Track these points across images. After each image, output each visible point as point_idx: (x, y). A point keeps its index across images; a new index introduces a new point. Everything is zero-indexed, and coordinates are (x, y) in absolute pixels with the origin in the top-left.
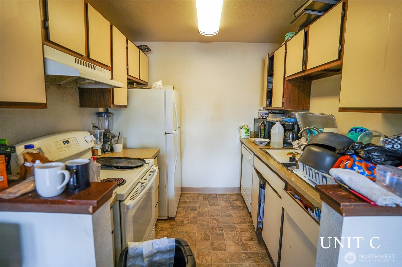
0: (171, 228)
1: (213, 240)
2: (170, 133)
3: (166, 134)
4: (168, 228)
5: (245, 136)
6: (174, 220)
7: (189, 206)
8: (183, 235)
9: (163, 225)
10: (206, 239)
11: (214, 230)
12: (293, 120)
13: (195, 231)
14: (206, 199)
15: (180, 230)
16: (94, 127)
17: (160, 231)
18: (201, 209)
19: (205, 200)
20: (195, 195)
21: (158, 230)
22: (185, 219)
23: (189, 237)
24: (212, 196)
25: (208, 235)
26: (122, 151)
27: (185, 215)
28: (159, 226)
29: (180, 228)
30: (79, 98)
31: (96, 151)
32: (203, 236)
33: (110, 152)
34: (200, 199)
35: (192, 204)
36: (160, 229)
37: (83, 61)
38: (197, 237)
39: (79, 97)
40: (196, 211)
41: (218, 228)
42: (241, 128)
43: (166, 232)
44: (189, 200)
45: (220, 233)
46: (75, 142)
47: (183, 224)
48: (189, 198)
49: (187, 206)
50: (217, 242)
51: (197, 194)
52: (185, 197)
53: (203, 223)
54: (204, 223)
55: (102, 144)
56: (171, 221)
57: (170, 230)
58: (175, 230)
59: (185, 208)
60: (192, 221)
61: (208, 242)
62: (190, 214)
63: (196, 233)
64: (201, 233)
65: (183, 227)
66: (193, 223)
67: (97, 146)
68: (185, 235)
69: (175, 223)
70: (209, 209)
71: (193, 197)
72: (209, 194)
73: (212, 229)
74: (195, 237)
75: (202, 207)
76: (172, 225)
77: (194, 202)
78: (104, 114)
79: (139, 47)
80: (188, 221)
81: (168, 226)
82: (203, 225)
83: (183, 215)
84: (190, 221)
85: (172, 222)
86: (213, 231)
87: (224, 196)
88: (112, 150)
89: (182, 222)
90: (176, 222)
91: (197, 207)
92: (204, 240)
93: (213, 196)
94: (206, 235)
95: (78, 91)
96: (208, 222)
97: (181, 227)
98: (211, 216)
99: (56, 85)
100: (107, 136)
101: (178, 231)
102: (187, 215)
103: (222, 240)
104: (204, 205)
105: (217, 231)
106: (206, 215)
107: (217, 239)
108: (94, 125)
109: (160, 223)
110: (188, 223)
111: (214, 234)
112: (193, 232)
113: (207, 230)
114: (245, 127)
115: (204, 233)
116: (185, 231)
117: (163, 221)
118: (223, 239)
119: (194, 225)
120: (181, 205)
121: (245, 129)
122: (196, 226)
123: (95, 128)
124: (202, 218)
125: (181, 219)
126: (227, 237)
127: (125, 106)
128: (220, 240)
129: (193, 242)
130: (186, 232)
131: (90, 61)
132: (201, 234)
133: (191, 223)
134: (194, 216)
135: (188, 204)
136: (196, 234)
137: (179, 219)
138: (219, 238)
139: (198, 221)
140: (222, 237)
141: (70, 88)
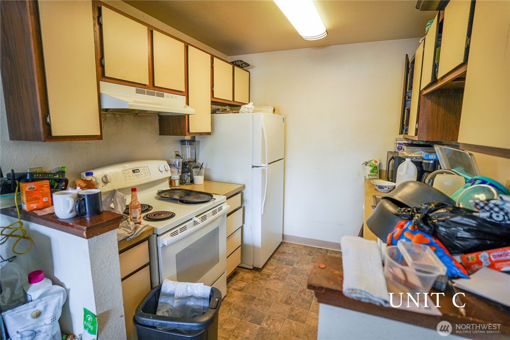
0: (253, 280)
1: (295, 305)
2: (258, 167)
3: (253, 167)
4: (250, 279)
5: (370, 175)
6: (260, 272)
7: (286, 258)
8: (263, 291)
9: (245, 274)
10: (286, 303)
11: (302, 294)
12: (434, 157)
13: (279, 290)
14: (311, 254)
15: (261, 284)
16: (177, 155)
17: (239, 281)
18: (298, 265)
19: (309, 255)
20: (300, 247)
21: (238, 279)
22: (274, 273)
23: (268, 294)
24: (321, 251)
25: (292, 298)
26: (203, 183)
27: (276, 268)
28: (241, 275)
29: (262, 282)
30: (158, 126)
31: (173, 181)
32: (285, 298)
33: (190, 184)
34: (304, 253)
35: (290, 257)
36: (240, 278)
37: (146, 90)
38: (278, 297)
39: (158, 124)
40: (291, 266)
41: (308, 293)
42: (366, 164)
43: (245, 283)
44: (289, 251)
45: (308, 300)
46: (146, 171)
47: (268, 278)
48: (291, 249)
49: (284, 259)
50: (299, 309)
51: (303, 246)
52: (287, 247)
53: (292, 283)
54: (294, 282)
55: (180, 174)
56: (256, 272)
57: (251, 281)
58: (256, 283)
59: (280, 261)
60: (281, 277)
61: (288, 306)
62: (282, 269)
63: (278, 292)
64: (284, 293)
65: (266, 281)
66: (280, 280)
67: (174, 176)
68: (265, 292)
69: (259, 275)
70: (309, 267)
71: (295, 249)
72: (318, 248)
73: (301, 292)
74: (274, 297)
75: (301, 263)
76: (255, 277)
77: (295, 255)
78: (187, 142)
79: (233, 63)
80: (275, 276)
81: (250, 277)
82: (292, 285)
83: (274, 268)
84: (278, 277)
85: (257, 274)
86: (300, 295)
87: (337, 254)
88: (192, 182)
89: (269, 276)
90: (261, 274)
91: (294, 262)
92: (283, 303)
93: (323, 251)
94: (290, 297)
95: (158, 118)
96: (299, 283)
97: (264, 282)
98: (307, 276)
99: (132, 114)
100: (187, 166)
101: (259, 285)
102: (278, 269)
103: (306, 309)
104: (305, 261)
105: (306, 297)
106: (302, 274)
107: (301, 305)
108: (177, 153)
109: (243, 272)
110: (275, 279)
111: (300, 299)
112: (275, 290)
113: (294, 292)
114: (372, 163)
115: (287, 295)
116: (267, 287)
117: (247, 270)
118: (308, 309)
119: (281, 283)
120: (277, 256)
121: (370, 166)
122: (282, 284)
123: (178, 157)
124: (294, 276)
125: (268, 272)
126: (315, 307)
127: (209, 134)
128: (304, 308)
129: (270, 301)
130: (267, 289)
131: (156, 88)
132: (284, 296)
133: (278, 279)
134: (286, 272)
135: (286, 257)
136: (278, 294)
137: (266, 272)
138: (304, 305)
139: (288, 279)
140: (308, 305)
141: (148, 116)
